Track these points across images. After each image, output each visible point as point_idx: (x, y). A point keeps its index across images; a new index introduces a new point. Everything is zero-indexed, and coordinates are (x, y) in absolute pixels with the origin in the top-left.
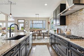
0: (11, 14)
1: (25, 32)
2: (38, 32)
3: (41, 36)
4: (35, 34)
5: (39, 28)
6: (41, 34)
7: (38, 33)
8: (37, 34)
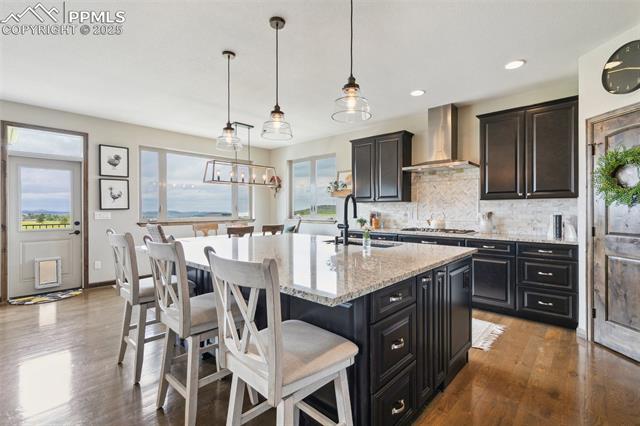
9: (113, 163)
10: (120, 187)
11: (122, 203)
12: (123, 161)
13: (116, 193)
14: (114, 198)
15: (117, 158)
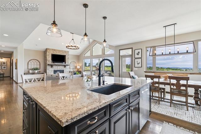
0: (105, 41)
1: (133, 78)
2: (174, 81)
3: (186, 95)
4: (162, 86)
5: (180, 69)
6: (186, 90)
7: (173, 84)
8: (168, 88)
9: (138, 54)
10: (139, 60)
11: (140, 65)
12: (140, 53)
13: (138, 63)
14: (138, 64)
15: (139, 52)
